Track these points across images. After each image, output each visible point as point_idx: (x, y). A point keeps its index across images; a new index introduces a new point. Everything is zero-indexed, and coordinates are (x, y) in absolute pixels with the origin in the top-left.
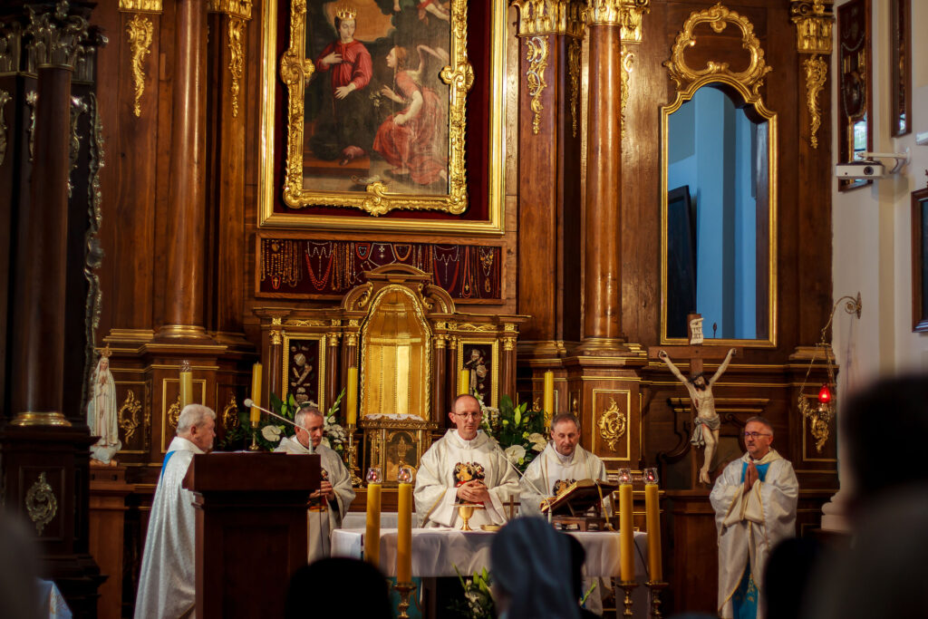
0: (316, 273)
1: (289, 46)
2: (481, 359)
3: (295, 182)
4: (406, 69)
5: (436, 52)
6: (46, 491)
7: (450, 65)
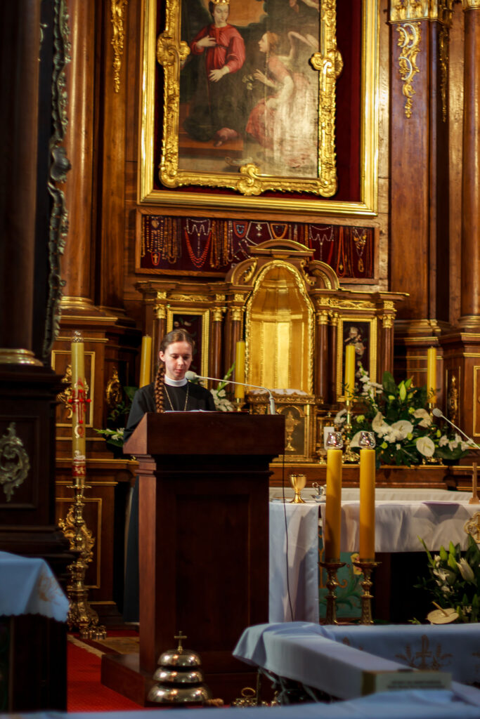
0: (195, 250)
1: (164, 29)
2: (359, 336)
3: (171, 162)
4: (278, 54)
5: (306, 38)
6: (16, 446)
7: (320, 51)
